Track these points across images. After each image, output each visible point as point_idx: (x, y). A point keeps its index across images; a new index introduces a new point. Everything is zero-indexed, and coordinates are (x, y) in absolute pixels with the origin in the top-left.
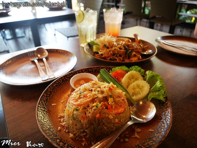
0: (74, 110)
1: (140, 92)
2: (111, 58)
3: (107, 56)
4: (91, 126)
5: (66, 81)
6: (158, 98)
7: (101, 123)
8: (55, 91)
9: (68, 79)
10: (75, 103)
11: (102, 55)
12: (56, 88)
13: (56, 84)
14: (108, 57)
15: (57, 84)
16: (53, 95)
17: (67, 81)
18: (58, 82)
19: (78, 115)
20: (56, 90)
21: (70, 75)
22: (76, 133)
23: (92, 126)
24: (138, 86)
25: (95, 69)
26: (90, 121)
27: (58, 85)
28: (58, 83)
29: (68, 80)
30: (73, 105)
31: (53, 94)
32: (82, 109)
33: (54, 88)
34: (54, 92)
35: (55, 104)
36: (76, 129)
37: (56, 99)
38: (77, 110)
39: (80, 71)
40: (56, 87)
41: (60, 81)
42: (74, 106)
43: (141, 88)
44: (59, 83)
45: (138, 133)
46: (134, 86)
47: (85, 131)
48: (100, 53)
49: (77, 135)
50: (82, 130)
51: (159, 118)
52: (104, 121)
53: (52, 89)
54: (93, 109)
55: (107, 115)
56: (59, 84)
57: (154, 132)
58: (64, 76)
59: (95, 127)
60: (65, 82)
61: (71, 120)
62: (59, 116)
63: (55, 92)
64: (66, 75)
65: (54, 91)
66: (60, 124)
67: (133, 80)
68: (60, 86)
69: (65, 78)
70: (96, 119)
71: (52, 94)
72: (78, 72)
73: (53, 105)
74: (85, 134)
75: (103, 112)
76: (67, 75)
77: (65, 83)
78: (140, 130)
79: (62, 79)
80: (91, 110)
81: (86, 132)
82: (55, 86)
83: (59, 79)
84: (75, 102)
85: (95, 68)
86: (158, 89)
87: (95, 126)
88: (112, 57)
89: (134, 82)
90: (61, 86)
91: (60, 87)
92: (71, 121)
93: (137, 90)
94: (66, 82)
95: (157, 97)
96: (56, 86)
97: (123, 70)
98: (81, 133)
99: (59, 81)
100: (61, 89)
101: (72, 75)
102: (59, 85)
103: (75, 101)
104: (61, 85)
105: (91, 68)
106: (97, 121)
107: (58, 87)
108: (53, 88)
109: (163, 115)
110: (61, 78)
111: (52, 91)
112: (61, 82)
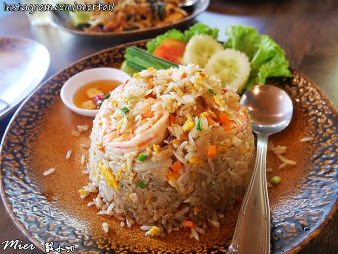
0: (134, 162)
1: (232, 74)
2: (126, 26)
3: (115, 25)
4: (201, 182)
5: (50, 104)
6: (276, 75)
7: (223, 166)
8: (31, 137)
9: (51, 96)
10: (126, 143)
11: (100, 26)
12: (30, 129)
13: (25, 120)
14: (118, 26)
15: (28, 117)
16: (31, 150)
17: (52, 103)
18: (29, 112)
19: (154, 170)
20: (35, 134)
21: (52, 85)
22: (161, 218)
23: (203, 182)
24: (223, 64)
25: (104, 56)
26: (195, 172)
27: (31, 119)
28: (28, 114)
29: (51, 99)
30: (124, 150)
31: (29, 146)
32: (159, 151)
33: (25, 129)
34: (31, 141)
35: (52, 170)
36: (158, 209)
37: (46, 156)
38: (145, 159)
39: (72, 71)
40: (28, 127)
41: (33, 107)
42: (128, 152)
43: (231, 66)
44: (32, 113)
45: (283, 155)
46: (214, 66)
47: (186, 201)
48: (94, 24)
49: (163, 222)
50: (176, 205)
51: (301, 111)
52: (227, 158)
53: (22, 135)
54: (190, 137)
55: (228, 141)
56: (34, 116)
57: (313, 141)
58: (36, 93)
59: (211, 183)
60: (45, 106)
61: (134, 192)
62: (82, 197)
63: (34, 139)
64: (40, 90)
65: (28, 137)
66: (100, 215)
67: (205, 55)
68: (39, 120)
69: (43, 96)
70: (209, 160)
71: (27, 148)
72: (67, 75)
73: (46, 173)
74: (187, 209)
75: (217, 138)
76: (44, 89)
77: (49, 109)
78: (284, 148)
79: (36, 102)
80: (186, 142)
81: (187, 204)
82: (25, 125)
83: (27, 103)
84: (124, 140)
85: (106, 54)
86: (266, 57)
87: (209, 180)
88: (129, 25)
89: (209, 57)
90: (42, 119)
91: (38, 122)
92: (134, 194)
93: (226, 71)
94: (48, 105)
95: (274, 73)
96: (29, 123)
97: (175, 40)
98: (174, 213)
99: (31, 110)
100: (44, 127)
101: (56, 84)
102: (36, 119)
103: (121, 138)
104: (39, 118)
105: (97, 57)
106: (212, 165)
107: (34, 124)
108: (22, 131)
109: (304, 102)
110: (32, 99)
111: (25, 141)
112: (36, 110)
